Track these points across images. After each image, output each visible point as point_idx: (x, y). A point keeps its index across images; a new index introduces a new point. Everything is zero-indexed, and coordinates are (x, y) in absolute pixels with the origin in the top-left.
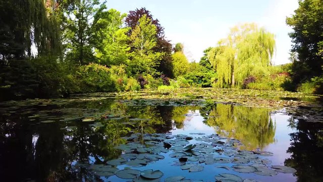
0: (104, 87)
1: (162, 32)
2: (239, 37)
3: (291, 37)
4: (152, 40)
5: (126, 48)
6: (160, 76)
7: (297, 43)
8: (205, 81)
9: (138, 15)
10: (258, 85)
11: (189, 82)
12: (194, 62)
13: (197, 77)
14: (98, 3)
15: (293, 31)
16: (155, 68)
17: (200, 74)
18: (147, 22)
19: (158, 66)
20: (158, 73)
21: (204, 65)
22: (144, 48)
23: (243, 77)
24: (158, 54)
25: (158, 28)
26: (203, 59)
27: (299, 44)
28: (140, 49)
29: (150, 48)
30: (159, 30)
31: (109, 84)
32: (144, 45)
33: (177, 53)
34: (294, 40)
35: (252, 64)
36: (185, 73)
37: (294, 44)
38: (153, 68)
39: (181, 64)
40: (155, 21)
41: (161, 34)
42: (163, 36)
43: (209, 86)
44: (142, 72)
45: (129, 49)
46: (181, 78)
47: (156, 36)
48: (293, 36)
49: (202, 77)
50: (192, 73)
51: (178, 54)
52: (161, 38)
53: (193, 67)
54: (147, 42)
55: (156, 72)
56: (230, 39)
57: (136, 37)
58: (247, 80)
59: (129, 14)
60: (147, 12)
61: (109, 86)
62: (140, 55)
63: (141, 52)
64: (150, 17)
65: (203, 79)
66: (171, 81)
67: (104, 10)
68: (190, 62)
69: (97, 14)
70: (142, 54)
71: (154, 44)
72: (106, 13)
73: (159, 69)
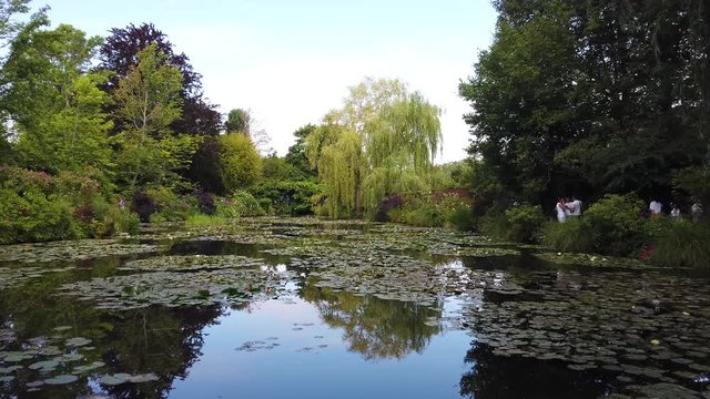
0: (38, 228)
1: (195, 83)
2: (368, 109)
3: (468, 122)
4: (171, 105)
5: (102, 124)
6: (189, 191)
7: (479, 137)
8: (299, 201)
9: (134, 41)
10: (409, 215)
11: (262, 204)
12: (274, 157)
13: (281, 191)
14: (24, 10)
15: (473, 111)
16: (178, 171)
17: (286, 184)
18: (159, 60)
19: (188, 167)
20: (187, 185)
21: (296, 164)
22: (149, 122)
23: (378, 196)
24: (188, 139)
25: (186, 74)
26: (292, 149)
27: (484, 139)
28: (140, 124)
29: (168, 121)
30: (188, 79)
31: (53, 221)
32: (152, 116)
33: (233, 134)
34: (474, 129)
35: (396, 169)
36: (250, 183)
37: (474, 138)
38: (174, 171)
39: (244, 160)
40: (178, 57)
41: (193, 90)
42: (199, 94)
43: (307, 212)
44: (145, 180)
45: (110, 124)
46: (243, 195)
47: (182, 94)
48: (471, 120)
49: (293, 192)
50: (269, 183)
51: (237, 138)
52: (194, 100)
53: (272, 166)
54: (158, 108)
55: (182, 181)
56: (351, 112)
57: (129, 94)
58: (386, 202)
59: (111, 35)
60: (157, 34)
61: (51, 225)
62: (140, 139)
63: (142, 132)
64: (167, 48)
65: (295, 196)
66: (220, 202)
67: (43, 28)
68: (264, 154)
69: (20, 35)
70: (144, 138)
71: (177, 114)
72: (47, 36)
73: (187, 174)
